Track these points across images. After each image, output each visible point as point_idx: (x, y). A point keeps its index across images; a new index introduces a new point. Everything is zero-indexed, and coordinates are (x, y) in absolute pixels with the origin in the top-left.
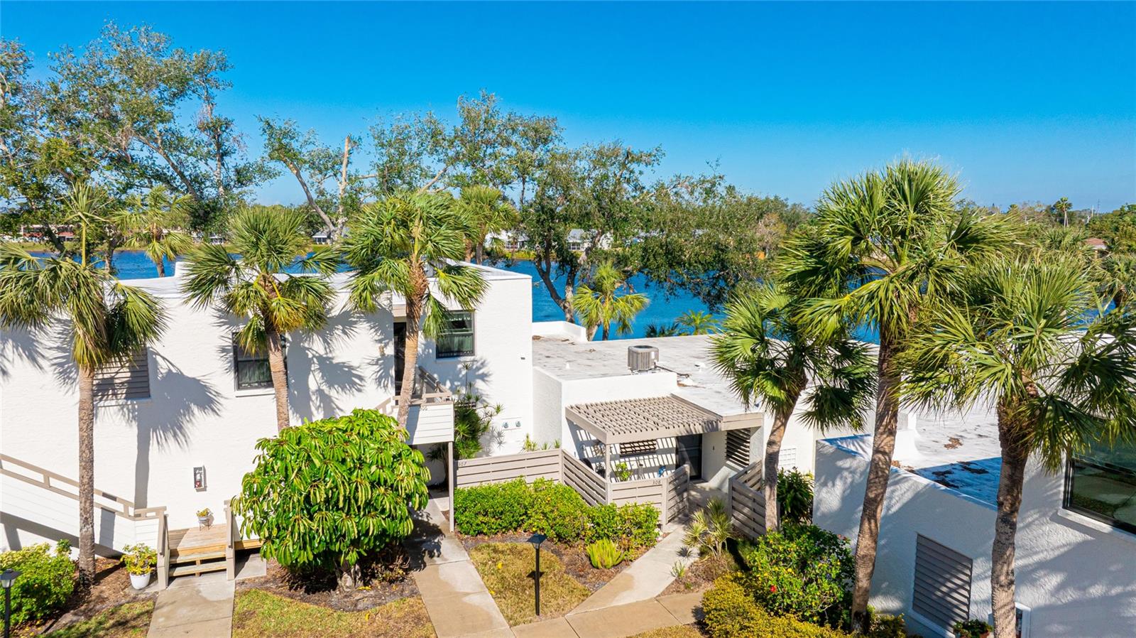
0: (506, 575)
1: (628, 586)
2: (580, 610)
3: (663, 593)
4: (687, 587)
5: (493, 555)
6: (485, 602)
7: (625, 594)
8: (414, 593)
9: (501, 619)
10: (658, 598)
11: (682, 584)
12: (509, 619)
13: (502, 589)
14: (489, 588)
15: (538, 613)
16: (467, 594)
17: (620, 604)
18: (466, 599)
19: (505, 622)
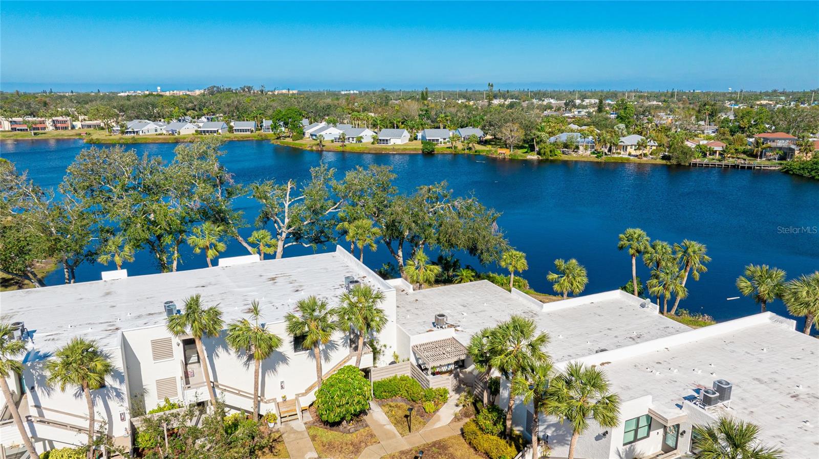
0: (396, 417)
1: (439, 420)
2: (423, 430)
3: (450, 423)
4: (458, 420)
5: (390, 408)
6: (391, 427)
7: (437, 423)
8: (367, 426)
9: (398, 434)
10: (449, 425)
11: (457, 418)
12: (401, 434)
13: (397, 423)
14: (392, 423)
15: (410, 432)
16: (385, 425)
17: (436, 427)
18: (385, 427)
19: (400, 435)
